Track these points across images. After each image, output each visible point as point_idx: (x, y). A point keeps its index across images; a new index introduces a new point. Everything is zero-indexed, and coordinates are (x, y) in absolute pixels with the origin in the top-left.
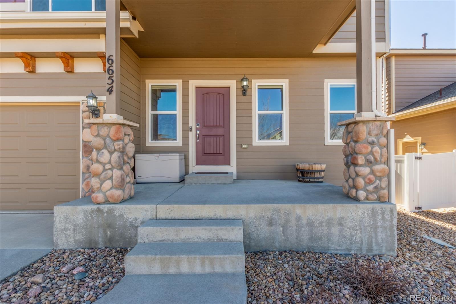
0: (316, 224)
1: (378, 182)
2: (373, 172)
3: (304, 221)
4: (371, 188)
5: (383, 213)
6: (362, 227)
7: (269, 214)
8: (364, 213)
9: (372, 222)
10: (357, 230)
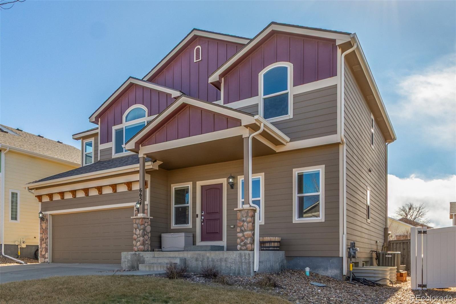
0: (215, 261)
1: (246, 240)
2: (244, 236)
3: (210, 259)
4: (242, 244)
5: (245, 256)
6: (235, 262)
7: (196, 256)
8: (236, 256)
9: (240, 260)
10: (233, 264)
